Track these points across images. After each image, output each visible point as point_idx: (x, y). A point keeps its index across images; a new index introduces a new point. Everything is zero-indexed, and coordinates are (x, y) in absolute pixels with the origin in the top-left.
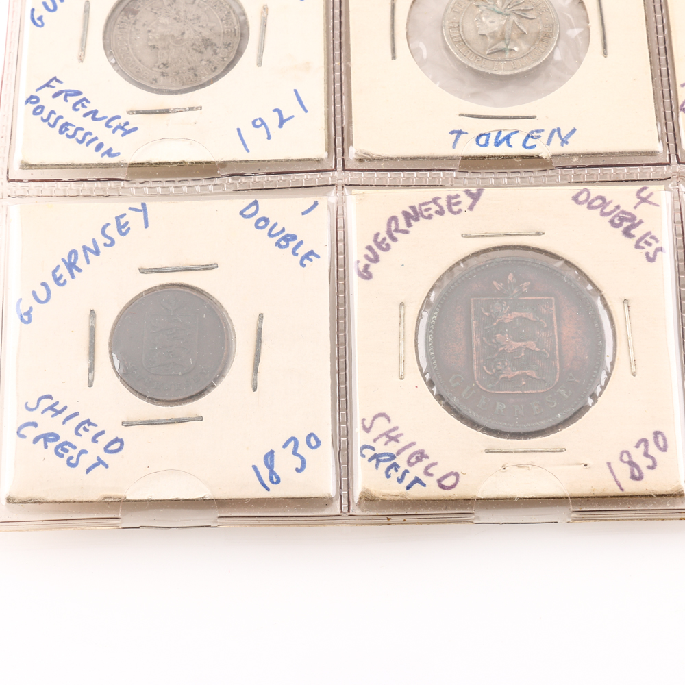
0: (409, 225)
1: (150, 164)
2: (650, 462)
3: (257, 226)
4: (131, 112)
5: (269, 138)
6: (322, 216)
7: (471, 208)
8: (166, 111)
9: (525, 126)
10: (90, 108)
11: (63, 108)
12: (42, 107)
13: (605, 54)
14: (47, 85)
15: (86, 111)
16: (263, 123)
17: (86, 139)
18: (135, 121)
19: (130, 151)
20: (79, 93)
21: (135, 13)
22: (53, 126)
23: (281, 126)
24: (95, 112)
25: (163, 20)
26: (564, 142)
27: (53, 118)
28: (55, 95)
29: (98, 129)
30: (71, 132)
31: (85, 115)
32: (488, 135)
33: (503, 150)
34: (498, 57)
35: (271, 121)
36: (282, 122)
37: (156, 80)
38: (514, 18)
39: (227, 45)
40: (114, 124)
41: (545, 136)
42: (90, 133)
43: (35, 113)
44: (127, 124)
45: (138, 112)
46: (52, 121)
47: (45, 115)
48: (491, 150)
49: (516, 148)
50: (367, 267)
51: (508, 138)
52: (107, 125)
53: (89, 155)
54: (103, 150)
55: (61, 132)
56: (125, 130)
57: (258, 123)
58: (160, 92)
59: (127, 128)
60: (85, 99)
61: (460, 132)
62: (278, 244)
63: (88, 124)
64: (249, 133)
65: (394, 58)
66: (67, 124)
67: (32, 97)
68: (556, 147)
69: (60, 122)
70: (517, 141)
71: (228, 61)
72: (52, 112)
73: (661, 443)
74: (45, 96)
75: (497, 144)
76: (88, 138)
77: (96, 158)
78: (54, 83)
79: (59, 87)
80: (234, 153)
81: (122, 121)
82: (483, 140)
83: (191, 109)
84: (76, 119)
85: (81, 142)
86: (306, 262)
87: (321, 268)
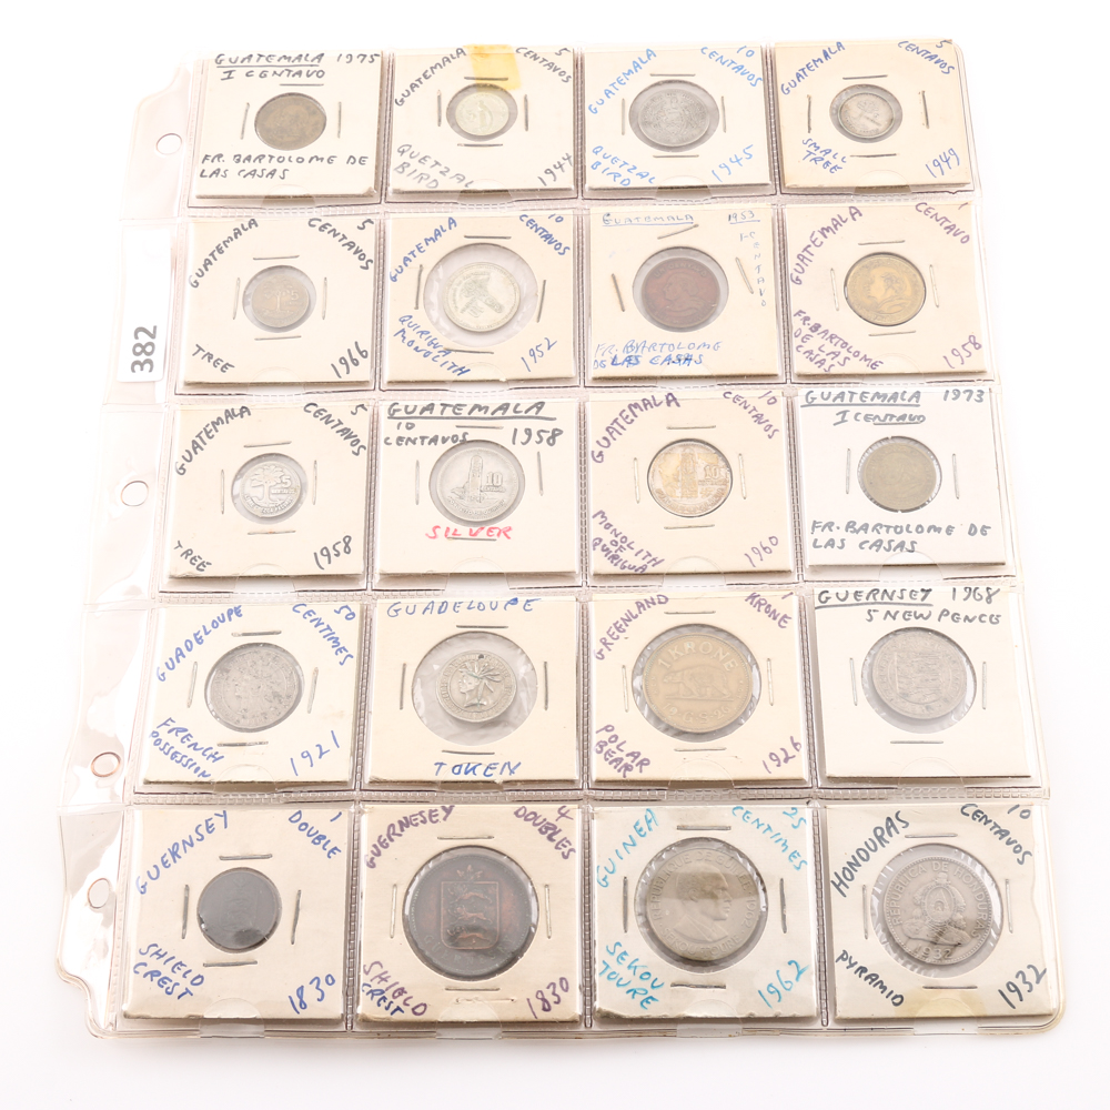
0: (402, 830)
1: (230, 782)
2: (556, 999)
3: (300, 829)
4: (220, 745)
5: (312, 765)
6: (344, 821)
7: (445, 819)
8: (244, 745)
9: (486, 760)
10: (193, 741)
11: (174, 741)
12: (160, 740)
13: (546, 709)
14: (165, 724)
15: (189, 743)
16: (309, 755)
17: (190, 764)
18: (222, 751)
19: (218, 773)
20: (186, 730)
21: (228, 671)
22: (167, 754)
23: (320, 757)
24: (196, 744)
25: (246, 677)
26: (512, 772)
27: (168, 747)
28: (170, 732)
29: (197, 756)
30: (178, 759)
31: (189, 746)
32: (461, 766)
33: (470, 777)
34: (472, 709)
35: (315, 753)
36: (321, 754)
37: (238, 721)
38: (485, 681)
39: (289, 697)
40: (208, 753)
41: (499, 767)
42: (191, 760)
43: (155, 744)
44: (217, 753)
45: (225, 745)
46: (166, 750)
47: (162, 746)
48: (462, 777)
49: (479, 776)
50: (372, 859)
51: (474, 768)
52: (203, 754)
53: (189, 775)
54: (200, 772)
55: (172, 759)
56: (215, 758)
57: (305, 754)
58: (240, 730)
59: (217, 756)
60: (189, 735)
61: (442, 764)
62: (313, 842)
63: (190, 753)
64: (299, 761)
65: (401, 708)
66: (176, 752)
67: (154, 732)
68: (506, 776)
69: (172, 751)
70: (479, 769)
71: (288, 708)
72: (167, 744)
73: (565, 986)
74: (163, 731)
75: (466, 773)
76: (190, 763)
77: (194, 777)
78: (169, 722)
79: (172, 725)
80: (287, 775)
81: (213, 751)
82: (456, 770)
83: (261, 743)
84: (183, 749)
85: (185, 766)
86: (331, 854)
87: (341, 859)
